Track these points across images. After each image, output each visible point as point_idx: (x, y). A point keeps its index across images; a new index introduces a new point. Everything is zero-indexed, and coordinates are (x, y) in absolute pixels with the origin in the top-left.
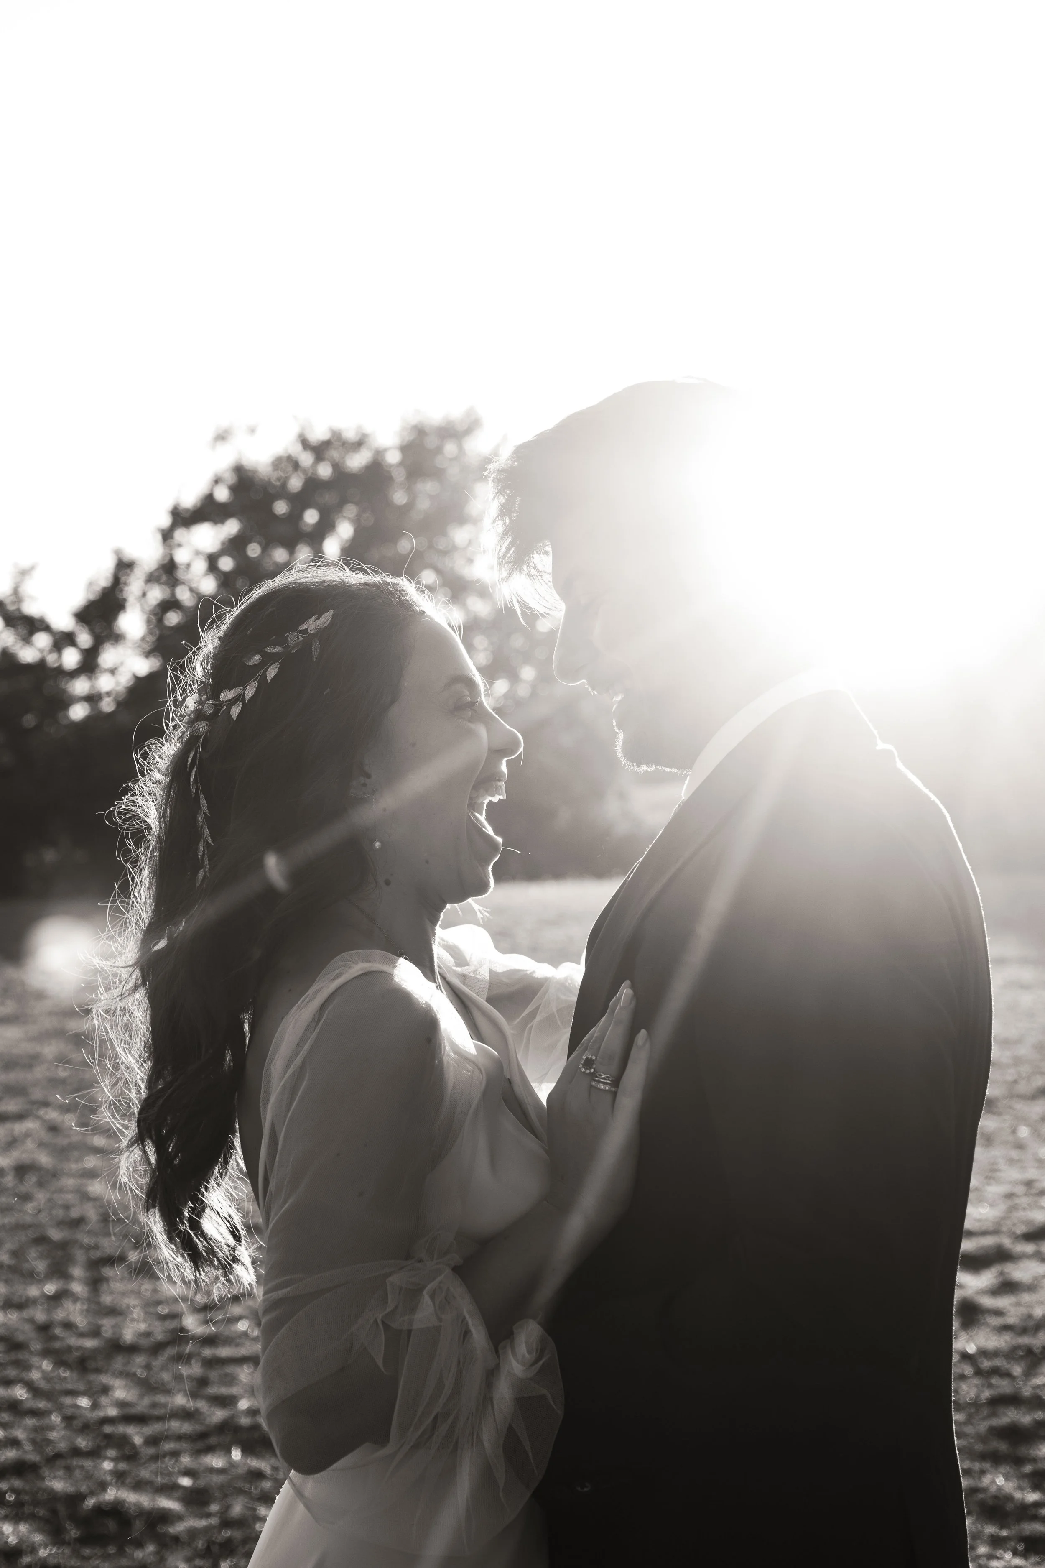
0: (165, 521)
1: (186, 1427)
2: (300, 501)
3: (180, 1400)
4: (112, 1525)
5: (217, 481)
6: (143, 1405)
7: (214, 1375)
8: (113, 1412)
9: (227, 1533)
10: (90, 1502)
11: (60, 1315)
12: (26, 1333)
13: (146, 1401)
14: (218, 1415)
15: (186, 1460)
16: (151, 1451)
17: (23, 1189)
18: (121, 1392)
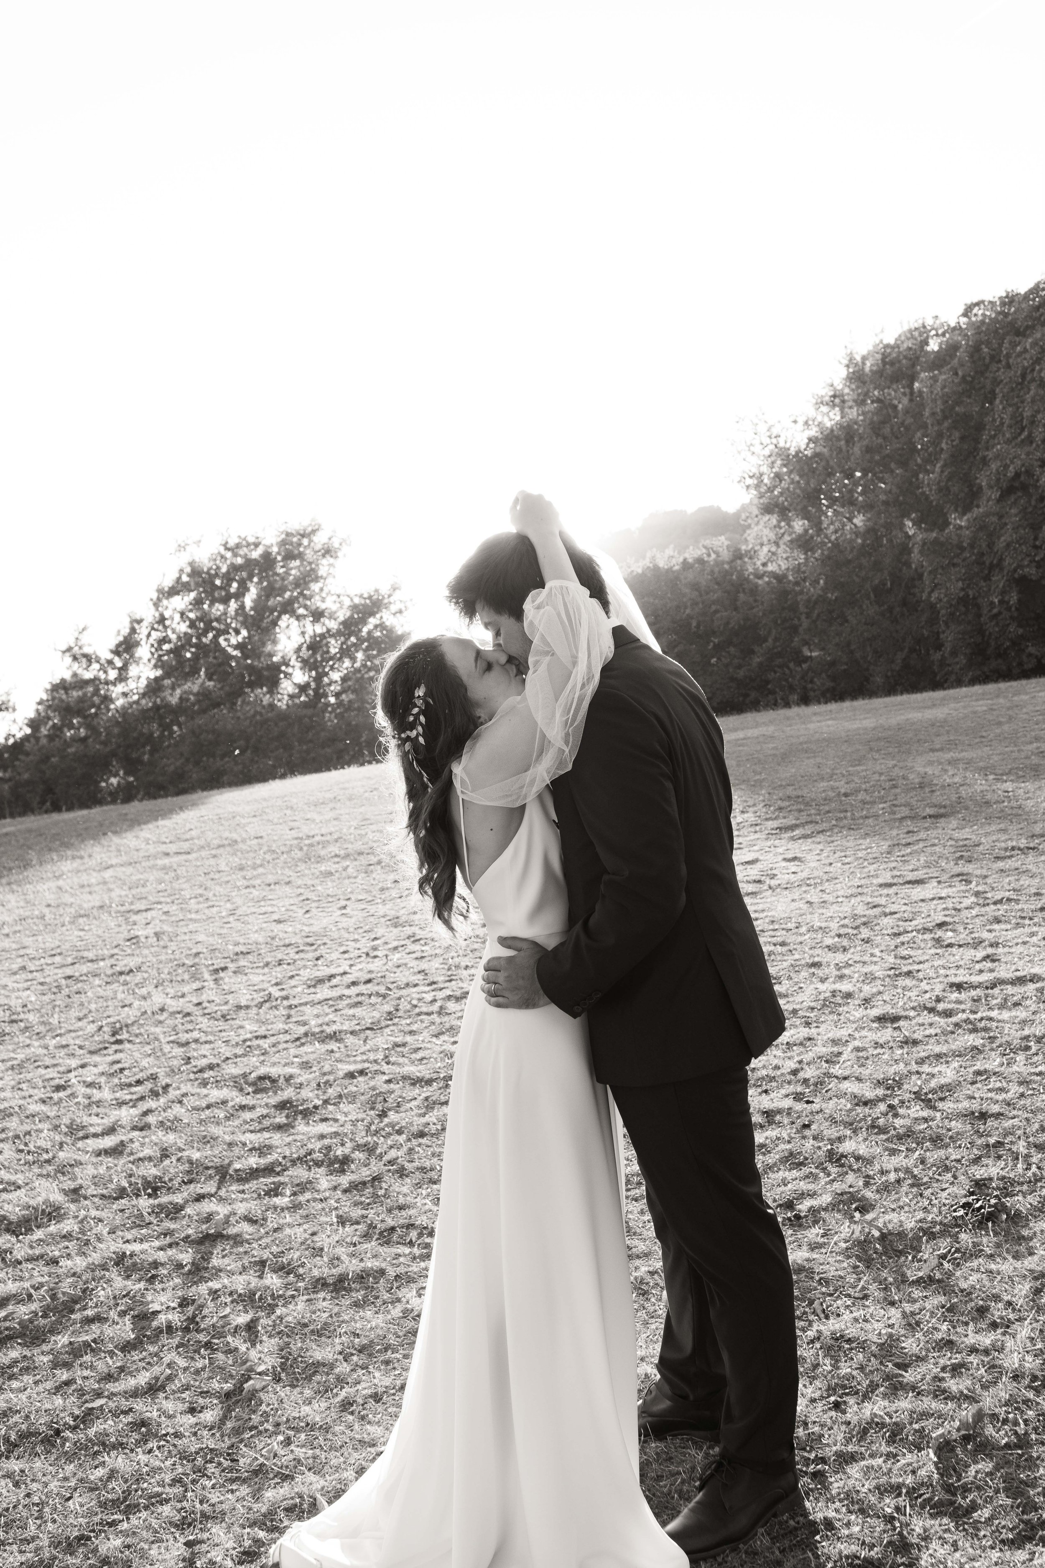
0: (155, 596)
1: (288, 1037)
2: (228, 578)
3: (281, 1026)
4: (268, 1084)
5: (181, 571)
6: (262, 1031)
7: (293, 1012)
8: (249, 1036)
9: (326, 1078)
10: (253, 1075)
11: (204, 998)
12: (190, 1008)
13: (264, 1028)
14: (302, 1030)
15: (293, 1051)
16: (274, 1049)
17: (162, 943)
18: (250, 1026)
